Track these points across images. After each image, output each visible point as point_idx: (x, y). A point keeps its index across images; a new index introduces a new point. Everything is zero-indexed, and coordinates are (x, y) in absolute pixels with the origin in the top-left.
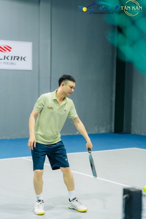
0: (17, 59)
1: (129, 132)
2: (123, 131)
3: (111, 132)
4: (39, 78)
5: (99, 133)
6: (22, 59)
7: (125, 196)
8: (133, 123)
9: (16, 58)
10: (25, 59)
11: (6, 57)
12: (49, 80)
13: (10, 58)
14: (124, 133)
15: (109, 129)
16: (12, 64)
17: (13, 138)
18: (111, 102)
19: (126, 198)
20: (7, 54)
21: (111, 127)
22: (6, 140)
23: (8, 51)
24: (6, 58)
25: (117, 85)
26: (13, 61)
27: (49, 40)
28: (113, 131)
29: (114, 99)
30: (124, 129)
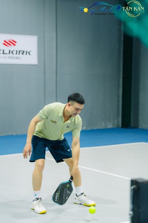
0: (23, 53)
1: (136, 127)
2: (130, 125)
3: (118, 127)
4: (45, 72)
5: (106, 128)
6: (28, 54)
7: (133, 187)
8: (140, 118)
9: (21, 52)
10: (30, 53)
11: (11, 51)
12: (55, 74)
13: (14, 52)
14: (131, 128)
15: (116, 123)
16: (17, 58)
17: (19, 134)
18: (118, 96)
19: (134, 189)
20: (12, 48)
21: (118, 122)
22: (12, 135)
23: (12, 45)
24: (11, 53)
25: (124, 78)
26: (18, 55)
27: (55, 34)
28: (120, 126)
29: (121, 93)
30: (132, 124)
